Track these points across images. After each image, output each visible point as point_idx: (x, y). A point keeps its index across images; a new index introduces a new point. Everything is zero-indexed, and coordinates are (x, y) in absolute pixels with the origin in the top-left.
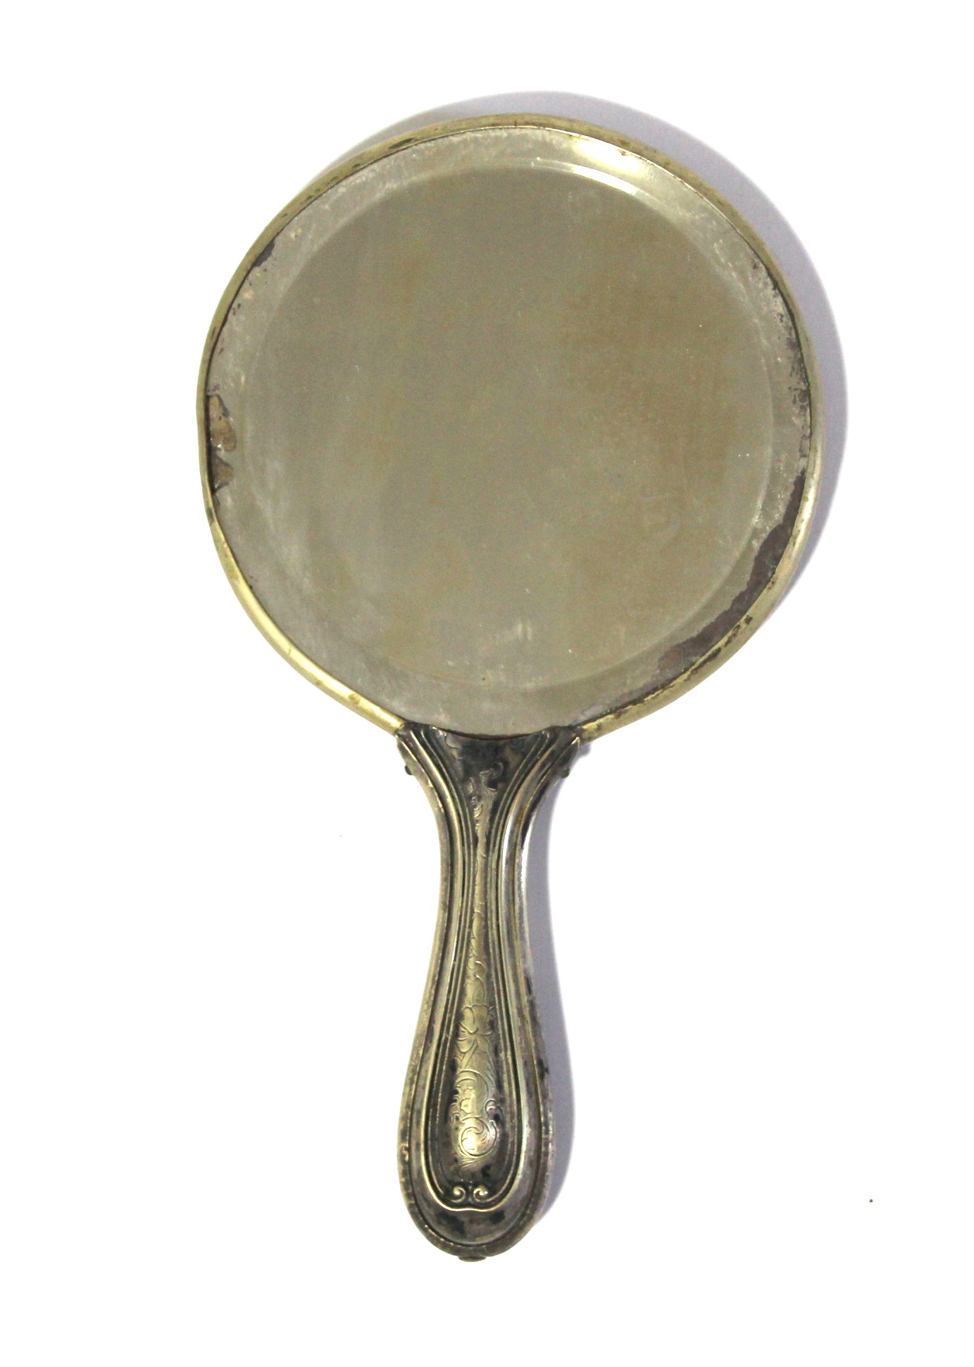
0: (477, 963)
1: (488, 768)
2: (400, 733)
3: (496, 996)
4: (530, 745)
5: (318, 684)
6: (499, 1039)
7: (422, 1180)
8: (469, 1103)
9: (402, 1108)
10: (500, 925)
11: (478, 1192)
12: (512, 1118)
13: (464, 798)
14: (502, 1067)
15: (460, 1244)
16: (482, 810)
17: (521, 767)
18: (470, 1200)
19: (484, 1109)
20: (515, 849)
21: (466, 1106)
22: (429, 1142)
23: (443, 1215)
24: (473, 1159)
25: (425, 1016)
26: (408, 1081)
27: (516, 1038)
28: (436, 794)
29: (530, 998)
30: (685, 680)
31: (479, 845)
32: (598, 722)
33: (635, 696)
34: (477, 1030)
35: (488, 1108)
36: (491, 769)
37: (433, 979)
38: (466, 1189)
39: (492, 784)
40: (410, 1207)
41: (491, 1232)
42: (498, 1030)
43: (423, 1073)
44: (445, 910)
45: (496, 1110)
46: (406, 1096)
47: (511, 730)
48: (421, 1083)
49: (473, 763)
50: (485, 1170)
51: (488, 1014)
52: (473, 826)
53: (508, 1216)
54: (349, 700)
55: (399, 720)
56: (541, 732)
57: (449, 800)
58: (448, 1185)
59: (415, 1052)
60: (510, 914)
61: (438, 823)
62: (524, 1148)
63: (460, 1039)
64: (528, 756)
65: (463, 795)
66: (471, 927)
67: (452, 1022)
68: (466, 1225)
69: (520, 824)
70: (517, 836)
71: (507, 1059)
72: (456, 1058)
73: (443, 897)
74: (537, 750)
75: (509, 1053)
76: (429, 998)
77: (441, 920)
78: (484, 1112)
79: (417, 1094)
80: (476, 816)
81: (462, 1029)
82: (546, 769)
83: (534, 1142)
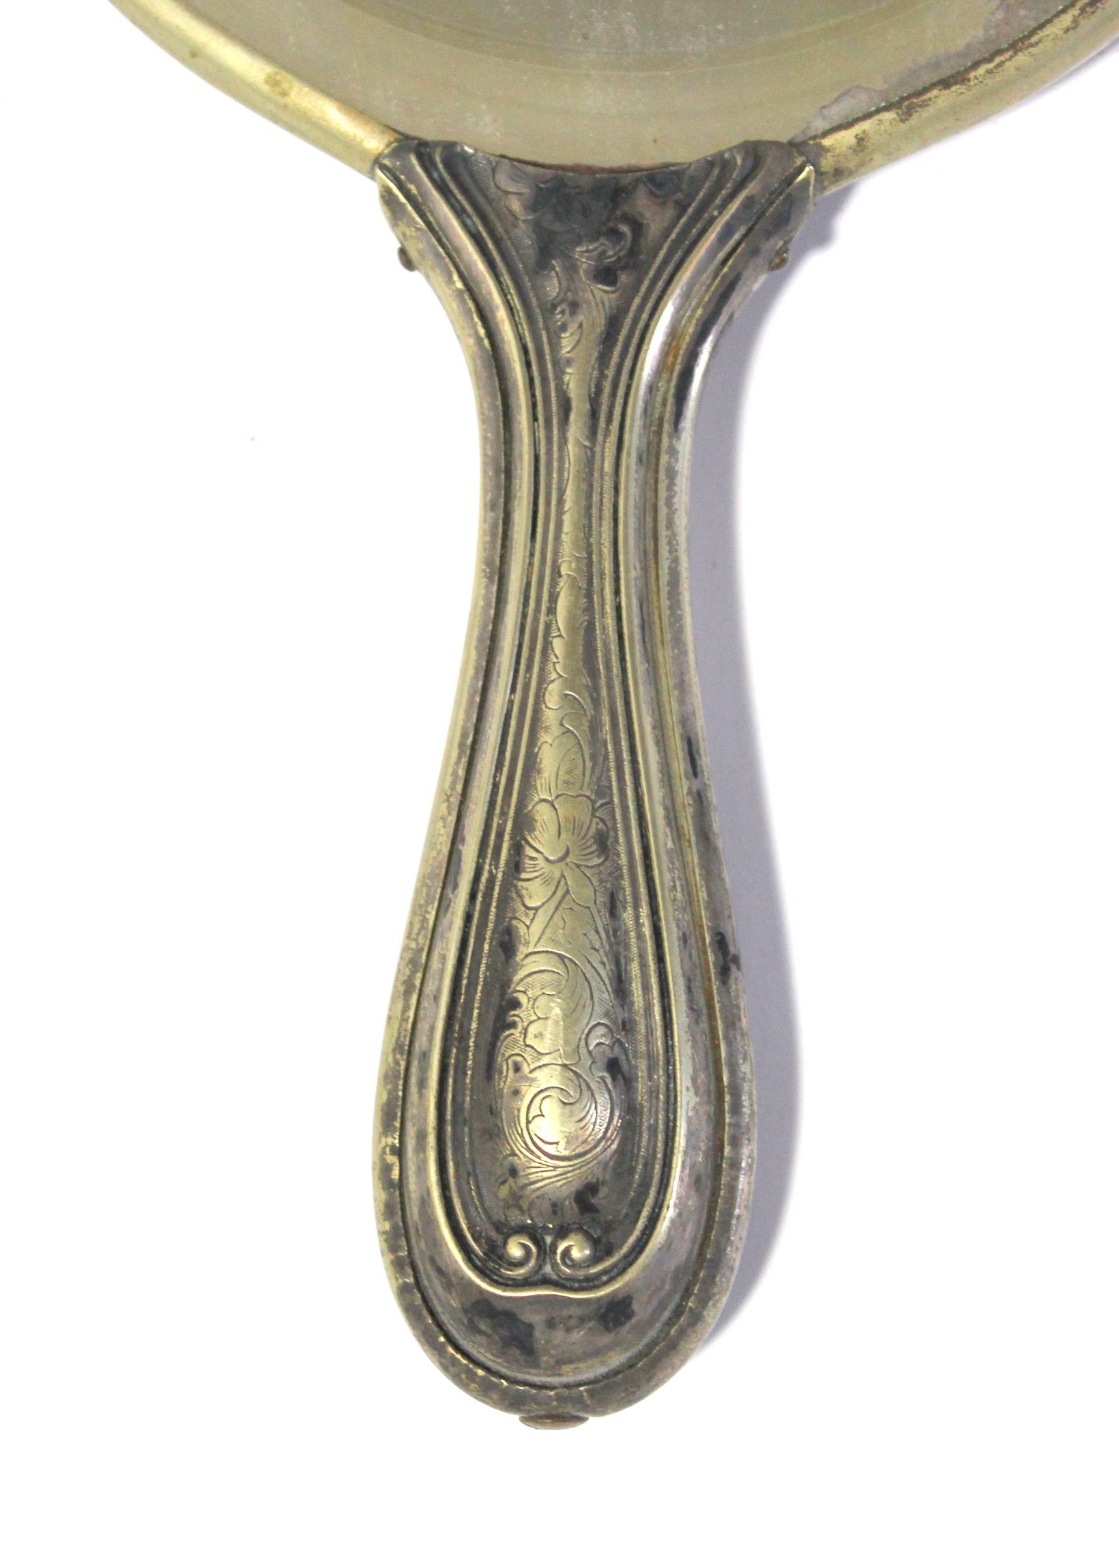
0: (566, 695)
1: (594, 237)
2: (387, 162)
3: (613, 774)
4: (696, 183)
5: (192, 56)
6: (621, 877)
7: (430, 1221)
8: (549, 1029)
9: (384, 1054)
10: (624, 604)
11: (566, 1252)
12: (651, 1069)
13: (537, 311)
14: (627, 946)
15: (525, 1383)
16: (581, 334)
17: (673, 236)
18: (548, 1269)
19: (583, 1043)
20: (659, 433)
21: (539, 1036)
22: (449, 1129)
23: (483, 1308)
24: (555, 1168)
25: (443, 831)
26: (402, 989)
27: (663, 875)
28: (471, 304)
29: (696, 785)
30: (1067, 30)
31: (572, 417)
32: (857, 129)
33: (946, 72)
34: (567, 853)
35: (593, 1043)
36: (602, 240)
37: (462, 745)
38: (538, 1242)
39: (606, 275)
40: (403, 1292)
41: (598, 1352)
42: (618, 855)
43: (435, 964)
44: (491, 579)
45: (612, 1047)
46: (396, 1025)
47: (649, 157)
48: (430, 988)
49: (557, 227)
50: (585, 1196)
51: (593, 815)
52: (559, 374)
53: (641, 1309)
54: (266, 88)
55: (383, 132)
56: (721, 154)
57: (501, 314)
58: (494, 1235)
59: (418, 919)
60: (647, 585)
61: (476, 375)
62: (681, 1141)
63: (524, 876)
64: (690, 210)
65: (534, 302)
66: (552, 611)
67: (507, 837)
68: (537, 1334)
69: (672, 372)
70: (664, 404)
71: (638, 925)
72: (514, 922)
73: (488, 547)
74: (711, 196)
75: (644, 911)
76: (453, 788)
77: (481, 603)
78: (583, 1051)
79: (422, 1013)
80: (564, 351)
81: (529, 852)
82: (732, 242)
83: (705, 1131)
